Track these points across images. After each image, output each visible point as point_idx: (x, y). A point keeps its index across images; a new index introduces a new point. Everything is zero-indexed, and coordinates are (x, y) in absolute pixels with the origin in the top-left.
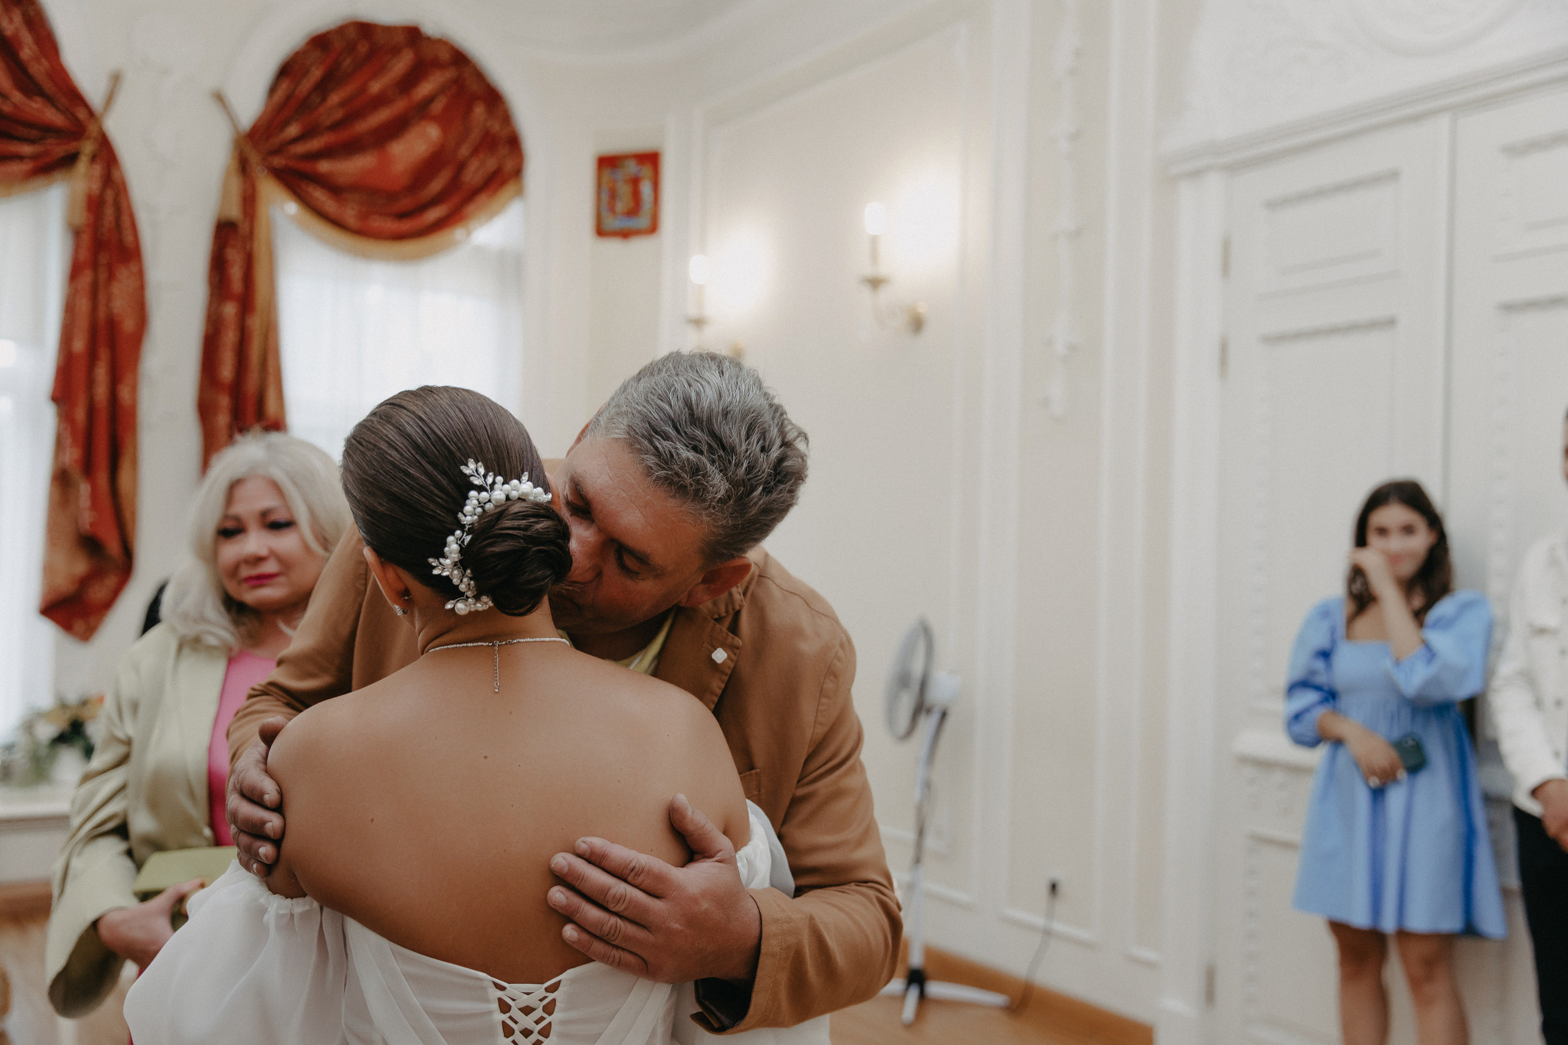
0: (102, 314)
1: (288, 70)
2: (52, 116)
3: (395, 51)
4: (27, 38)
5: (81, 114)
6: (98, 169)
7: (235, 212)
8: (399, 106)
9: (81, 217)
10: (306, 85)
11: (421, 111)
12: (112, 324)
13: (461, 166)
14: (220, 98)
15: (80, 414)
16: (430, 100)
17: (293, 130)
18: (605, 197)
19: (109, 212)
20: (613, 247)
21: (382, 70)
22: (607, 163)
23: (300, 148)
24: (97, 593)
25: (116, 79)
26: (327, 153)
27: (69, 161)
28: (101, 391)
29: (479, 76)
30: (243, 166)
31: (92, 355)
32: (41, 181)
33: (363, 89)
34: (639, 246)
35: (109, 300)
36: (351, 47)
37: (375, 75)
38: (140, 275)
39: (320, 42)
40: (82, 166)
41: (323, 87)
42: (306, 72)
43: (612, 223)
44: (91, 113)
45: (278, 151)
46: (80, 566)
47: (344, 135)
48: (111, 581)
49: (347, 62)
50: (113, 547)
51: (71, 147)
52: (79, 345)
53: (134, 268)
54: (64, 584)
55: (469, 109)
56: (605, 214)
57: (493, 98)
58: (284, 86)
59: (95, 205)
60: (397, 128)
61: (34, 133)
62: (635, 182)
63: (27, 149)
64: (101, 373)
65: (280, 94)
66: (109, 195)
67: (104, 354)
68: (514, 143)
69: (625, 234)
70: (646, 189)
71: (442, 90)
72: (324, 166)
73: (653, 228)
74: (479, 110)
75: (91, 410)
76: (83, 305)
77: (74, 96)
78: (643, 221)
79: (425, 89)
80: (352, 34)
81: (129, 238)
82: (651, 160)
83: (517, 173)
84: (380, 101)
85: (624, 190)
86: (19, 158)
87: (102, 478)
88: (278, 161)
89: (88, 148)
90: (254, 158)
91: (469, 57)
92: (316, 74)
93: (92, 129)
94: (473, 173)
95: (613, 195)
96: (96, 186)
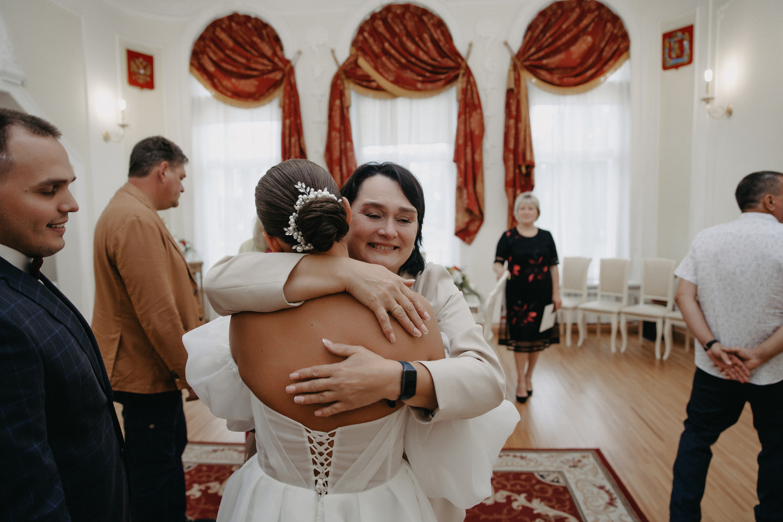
0: (468, 130)
1: (531, 28)
2: (451, 63)
3: (572, 10)
4: (442, 38)
5: (459, 60)
6: (465, 79)
7: (512, 86)
8: (575, 31)
9: (461, 96)
10: (538, 31)
11: (584, 31)
12: (472, 132)
13: (603, 50)
14: (506, 44)
15: (462, 166)
16: (588, 26)
17: (533, 50)
18: (667, 51)
19: (469, 93)
20: (672, 73)
21: (568, 18)
22: (667, 36)
23: (535, 57)
24: (473, 228)
25: (471, 45)
26: (546, 56)
27: (456, 78)
28: (469, 157)
29: (609, 11)
30: (514, 68)
31: (465, 145)
32: (448, 87)
33: (560, 27)
34: (683, 70)
35: (470, 125)
36: (555, 13)
37: (564, 22)
38: (481, 114)
39: (542, 14)
40: (460, 79)
41: (544, 31)
42: (537, 26)
43: (671, 62)
44: (462, 59)
45: (527, 59)
46: (466, 219)
47: (552, 48)
48: (477, 223)
49: (553, 20)
50: (476, 212)
51: (457, 72)
52: (461, 142)
53: (479, 111)
54: (462, 226)
55: (605, 26)
56: (668, 59)
57: (616, 20)
58: (529, 34)
59: (464, 92)
60: (574, 40)
61: (445, 71)
62: (681, 42)
63: (443, 76)
64: (469, 150)
65: (528, 38)
66: (469, 87)
67: (469, 144)
68: (625, 36)
69: (676, 67)
70: (686, 43)
71: (593, 20)
72: (545, 62)
73: (690, 61)
74: (609, 25)
75: (466, 164)
76: (462, 127)
77: (457, 54)
78: (685, 58)
79: (585, 22)
80: (555, 7)
81: (476, 102)
82: (689, 30)
83: (627, 48)
84: (567, 31)
85: (676, 46)
86: (440, 80)
87: (471, 187)
88: (527, 63)
89: (462, 72)
90: (519, 64)
91: (604, 4)
92: (541, 26)
93: (463, 65)
94: (607, 53)
95: (670, 50)
96: (464, 85)
